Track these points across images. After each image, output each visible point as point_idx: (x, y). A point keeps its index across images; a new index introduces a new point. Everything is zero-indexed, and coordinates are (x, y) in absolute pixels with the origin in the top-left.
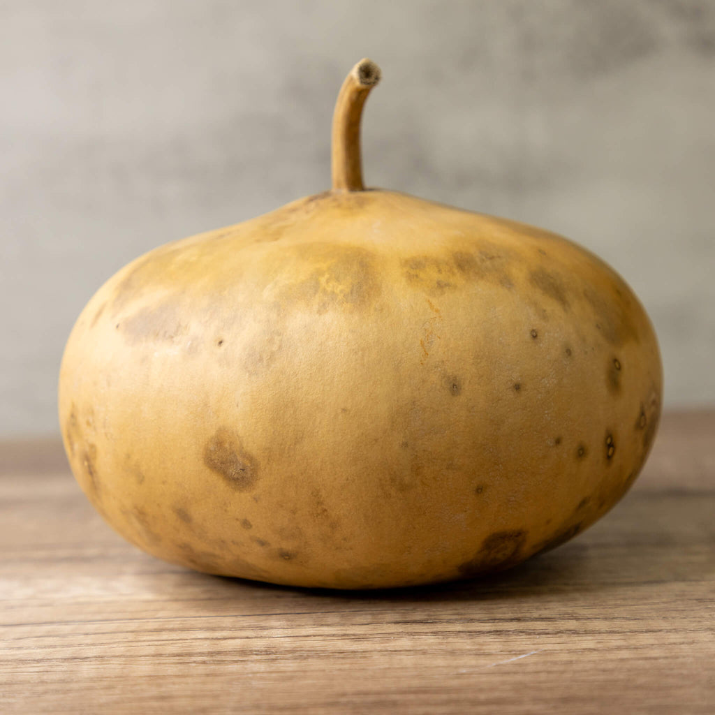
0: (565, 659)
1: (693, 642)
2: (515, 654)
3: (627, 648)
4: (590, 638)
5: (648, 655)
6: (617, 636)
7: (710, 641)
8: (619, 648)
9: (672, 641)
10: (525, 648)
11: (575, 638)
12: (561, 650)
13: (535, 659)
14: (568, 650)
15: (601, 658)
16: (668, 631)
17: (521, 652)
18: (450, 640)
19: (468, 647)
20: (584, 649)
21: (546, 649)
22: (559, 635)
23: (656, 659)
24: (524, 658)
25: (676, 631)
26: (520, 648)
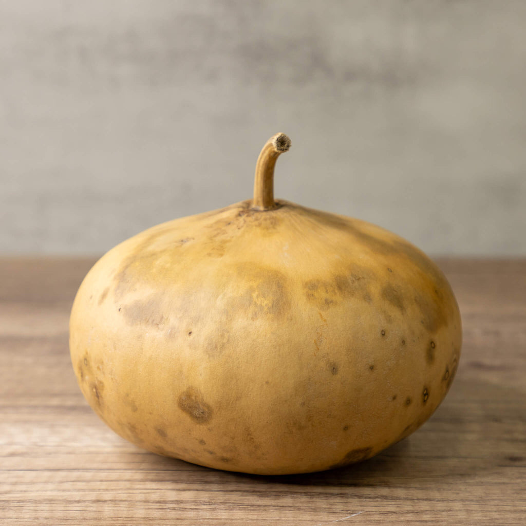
0: (376, 519)
1: (450, 510)
2: (350, 513)
3: (413, 512)
4: (393, 503)
5: (423, 519)
6: (409, 503)
7: (459, 510)
8: (408, 512)
9: (439, 508)
10: (356, 509)
11: (385, 502)
12: (376, 512)
13: (360, 518)
14: (379, 512)
15: (397, 519)
16: (439, 500)
17: (353, 512)
18: (314, 499)
19: (324, 506)
20: (389, 512)
21: (367, 510)
22: (377, 499)
23: (426, 521)
24: (354, 517)
25: (443, 500)
26: (353, 509)
